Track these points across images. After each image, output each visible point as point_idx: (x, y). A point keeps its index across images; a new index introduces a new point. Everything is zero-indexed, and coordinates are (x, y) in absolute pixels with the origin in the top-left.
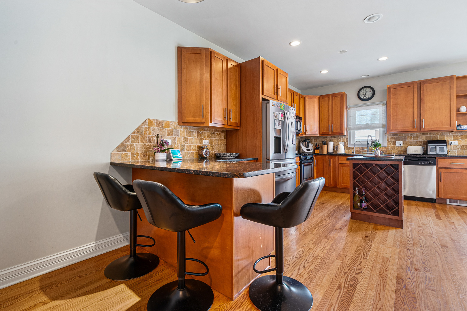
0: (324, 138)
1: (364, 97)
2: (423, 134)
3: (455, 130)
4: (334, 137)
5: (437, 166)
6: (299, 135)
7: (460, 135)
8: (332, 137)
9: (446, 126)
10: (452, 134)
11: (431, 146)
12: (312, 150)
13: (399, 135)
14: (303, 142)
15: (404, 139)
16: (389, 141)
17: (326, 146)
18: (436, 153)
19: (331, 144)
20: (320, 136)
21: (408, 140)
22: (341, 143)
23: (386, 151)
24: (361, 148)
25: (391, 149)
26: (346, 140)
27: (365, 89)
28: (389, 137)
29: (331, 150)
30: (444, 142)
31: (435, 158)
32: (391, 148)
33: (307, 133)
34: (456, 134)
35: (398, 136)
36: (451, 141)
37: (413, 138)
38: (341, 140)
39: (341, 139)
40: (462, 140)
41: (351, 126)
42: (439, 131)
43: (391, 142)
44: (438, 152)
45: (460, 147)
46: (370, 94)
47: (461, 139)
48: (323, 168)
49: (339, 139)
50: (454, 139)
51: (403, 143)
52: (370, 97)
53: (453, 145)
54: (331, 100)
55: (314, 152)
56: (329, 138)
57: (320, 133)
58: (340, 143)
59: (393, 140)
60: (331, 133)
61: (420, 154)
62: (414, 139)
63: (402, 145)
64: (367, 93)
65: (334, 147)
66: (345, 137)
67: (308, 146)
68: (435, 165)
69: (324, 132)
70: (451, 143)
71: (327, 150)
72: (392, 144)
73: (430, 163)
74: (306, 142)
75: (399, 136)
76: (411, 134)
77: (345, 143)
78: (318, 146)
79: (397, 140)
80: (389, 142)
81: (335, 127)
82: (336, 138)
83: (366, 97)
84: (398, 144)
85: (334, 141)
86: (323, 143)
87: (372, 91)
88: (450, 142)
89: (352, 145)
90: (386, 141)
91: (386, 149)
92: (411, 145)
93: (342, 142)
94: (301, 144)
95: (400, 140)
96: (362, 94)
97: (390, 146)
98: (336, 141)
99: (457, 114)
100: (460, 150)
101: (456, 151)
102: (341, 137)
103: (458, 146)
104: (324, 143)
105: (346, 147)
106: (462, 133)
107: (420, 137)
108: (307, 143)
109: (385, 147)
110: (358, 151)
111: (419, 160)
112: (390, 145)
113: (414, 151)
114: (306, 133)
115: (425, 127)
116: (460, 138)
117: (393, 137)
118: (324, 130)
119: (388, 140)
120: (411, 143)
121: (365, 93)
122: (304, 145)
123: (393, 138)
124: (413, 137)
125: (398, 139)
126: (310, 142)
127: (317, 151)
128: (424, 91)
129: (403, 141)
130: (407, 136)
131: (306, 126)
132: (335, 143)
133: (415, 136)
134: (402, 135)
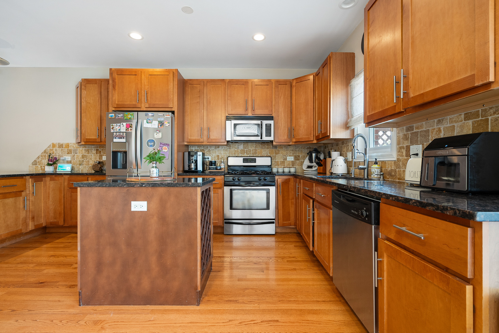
9: (462, 77)
12: (315, 167)
13: (417, 128)
15: (424, 138)
16: (401, 145)
20: (317, 142)
28: (401, 135)
35: (415, 131)
37: (442, 134)
43: (404, 148)
54: (321, 75)
57: (316, 137)
58: (348, 153)
59: (406, 144)
62: (444, 134)
72: (404, 154)
75: (417, 131)
76: (439, 122)
79: (412, 143)
80: (400, 148)
81: (323, 125)
90: (396, 146)
91: (395, 168)
93: (350, 151)
95: (417, 143)
97: (401, 158)
98: (345, 150)
109: (395, 162)
112: (402, 156)
113: (412, 175)
114: (293, 139)
117: (406, 135)
119: (398, 143)
124: (442, 129)
125: (414, 139)
129: (422, 144)
130: (430, 127)
131: (293, 128)
132: (344, 153)
133: (448, 125)
134: (422, 126)
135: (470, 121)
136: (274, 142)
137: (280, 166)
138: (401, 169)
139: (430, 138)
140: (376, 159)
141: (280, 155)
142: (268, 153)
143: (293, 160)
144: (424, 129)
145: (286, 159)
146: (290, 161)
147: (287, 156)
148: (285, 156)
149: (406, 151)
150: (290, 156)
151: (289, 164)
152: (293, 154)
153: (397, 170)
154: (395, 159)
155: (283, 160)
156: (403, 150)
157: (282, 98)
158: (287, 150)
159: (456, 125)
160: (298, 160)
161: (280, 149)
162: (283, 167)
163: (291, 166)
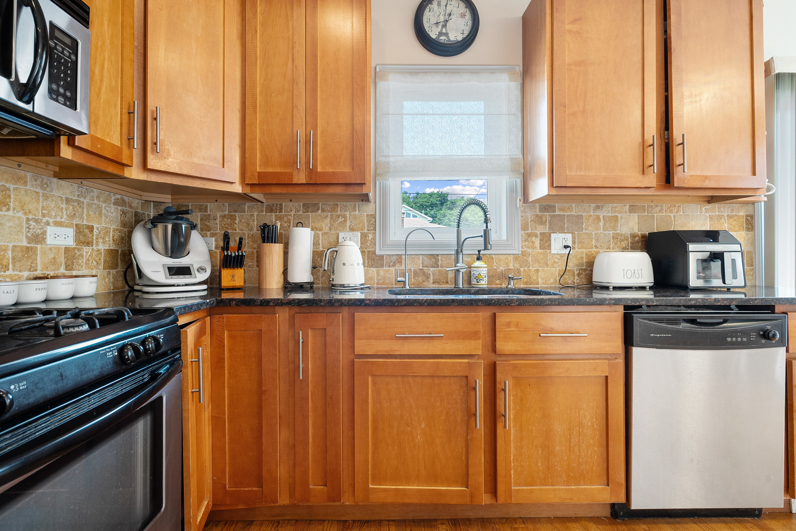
0: (272, 211)
1: (441, 34)
4: (315, 207)
5: (787, 351)
6: (66, 152)
7: (725, 214)
8: (307, 208)
9: (740, 176)
11: (700, 252)
12: (201, 269)
13: (561, 210)
14: (149, 226)
15: (576, 225)
16: (530, 231)
17: (275, 250)
18: (724, 282)
19: (303, 240)
20: (248, 190)
21: (587, 228)
22: (348, 234)
24: (427, 261)
25: (537, 266)
26: (369, 221)
28: (530, 215)
29: (301, 273)
32: (536, 260)
33: (153, 163)
34: (717, 213)
35: (557, 213)
37: (601, 224)
38: (345, 221)
39: (345, 217)
41: (391, 159)
43: (536, 236)
44: (730, 281)
46: (463, 27)
48: (260, 392)
49: (338, 216)
52: (464, 39)
55: (214, 284)
56: (292, 209)
57: (248, 174)
58: (341, 235)
59: (540, 229)
60: (301, 178)
62: (605, 224)
64: (453, 18)
65: (317, 257)
66: (365, 208)
67: (177, 247)
68: (783, 346)
69: (271, 170)
71: (285, 272)
72: (537, 243)
73: (766, 336)
74: (170, 227)
75: (562, 213)
76: (598, 207)
77: (364, 237)
78: (239, 248)
79: (553, 230)
80: (529, 235)
81: (324, 147)
82: (323, 211)
83: (446, 34)
84: (558, 241)
85: (317, 225)
86: (263, 231)
87: (468, 16)
89: (396, 245)
90: (519, 233)
91: (517, 266)
93: (352, 229)
94: (139, 241)
95: (562, 230)
96: (434, 21)
97: (530, 250)
98: (325, 225)
102: (345, 208)
104: (268, 235)
105: (372, 259)
106: (732, 211)
107: (621, 218)
108: (176, 230)
109: (516, 257)
110: (416, 274)
112: (533, 247)
114: (150, 156)
117: (541, 217)
118: (266, 162)
119: (525, 227)
120: (597, 240)
121: (442, 19)
122: (159, 245)
123: (539, 220)
124: (601, 217)
125: (558, 227)
126: (193, 227)
127: (232, 277)
129: (572, 233)
130: (584, 212)
131: (152, 112)
132: (320, 233)
133: (609, 214)
134: (570, 209)
135: (636, 215)
136: (71, 143)
137: (10, 272)
138: (530, 268)
139: (584, 226)
140: (479, 251)
141: (11, 213)
143: (70, 242)
144: (574, 213)
145: (39, 238)
146: (58, 248)
147: (48, 224)
148: (37, 221)
149: (541, 240)
150: (58, 224)
151: (54, 261)
152: (72, 216)
153: (522, 269)
154: (517, 251)
155: (25, 243)
156: (534, 238)
158: (46, 197)
159: (619, 216)
160: (89, 244)
161: (12, 187)
162: (26, 274)
163: (62, 270)
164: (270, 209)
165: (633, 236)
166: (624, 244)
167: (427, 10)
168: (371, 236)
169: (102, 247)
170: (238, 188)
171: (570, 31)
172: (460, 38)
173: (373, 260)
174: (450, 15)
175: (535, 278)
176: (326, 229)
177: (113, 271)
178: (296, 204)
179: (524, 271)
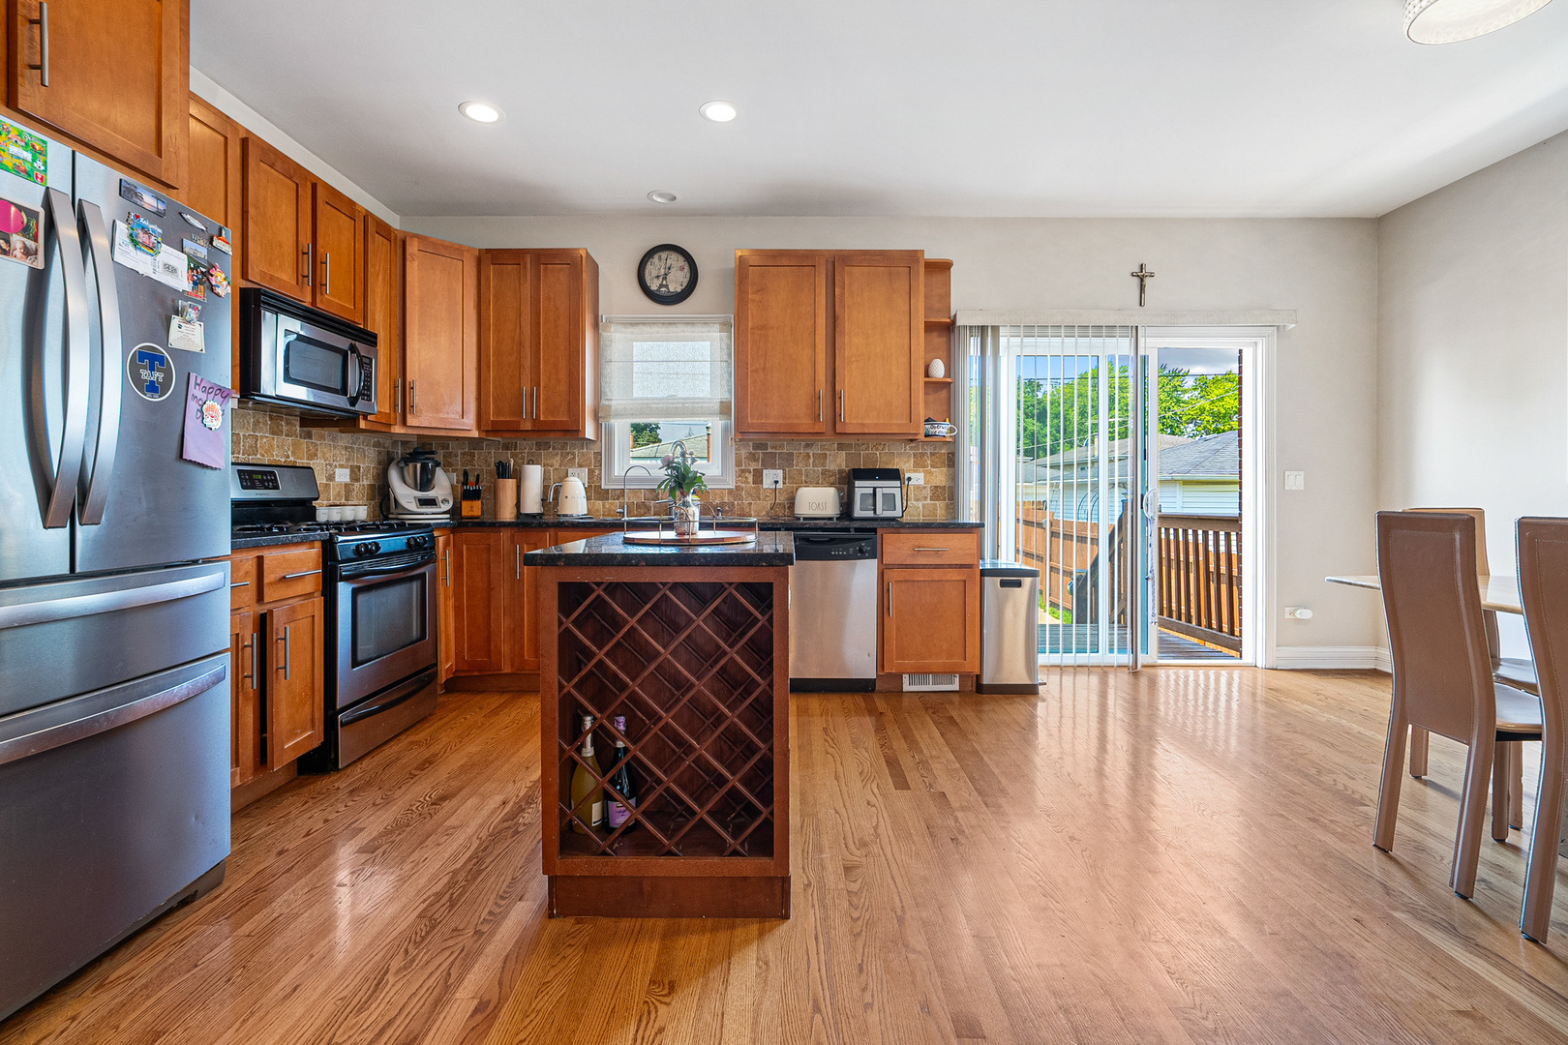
0: (507, 449)
1: (661, 286)
2: (841, 447)
3: (921, 437)
4: (547, 446)
5: (881, 561)
6: (363, 424)
7: (930, 452)
8: (539, 446)
9: (898, 423)
10: (911, 448)
11: (863, 487)
12: (445, 501)
13: (772, 448)
14: (402, 465)
15: (785, 462)
16: (743, 467)
17: (509, 484)
18: (875, 513)
19: (534, 475)
20: (483, 436)
21: (799, 465)
22: (577, 470)
23: (733, 505)
24: (649, 495)
25: (749, 500)
26: (595, 458)
27: (664, 255)
28: (743, 452)
29: (532, 505)
30: (894, 475)
31: (874, 530)
32: (749, 494)
33: (411, 422)
34: (921, 451)
35: (769, 450)
36: (909, 471)
37: (811, 461)
38: (574, 458)
39: (574, 454)
40: (933, 470)
41: (613, 403)
42: (882, 437)
43: (750, 472)
44: (881, 512)
45: (928, 492)
46: (682, 280)
47: (932, 466)
48: (489, 589)
49: (568, 454)
50: (919, 465)
51: (784, 478)
52: (683, 290)
53: (914, 485)
54: (529, 278)
55: (455, 512)
56: (526, 446)
57: (483, 423)
58: (570, 470)
59: (753, 466)
60: (528, 426)
61: (830, 519)
62: (814, 461)
63: (780, 485)
64: (673, 271)
65: (545, 489)
66: (592, 446)
67: (425, 482)
68: (876, 558)
69: (503, 420)
70: (909, 479)
71: (518, 505)
72: (751, 479)
73: (861, 551)
74: (419, 465)
75: (774, 451)
76: (807, 446)
77: (591, 472)
78: (477, 483)
79: (765, 466)
80: (743, 471)
81: (545, 401)
82: (554, 448)
83: (667, 286)
84: (771, 477)
85: (549, 462)
86: (498, 468)
87: (687, 269)
88: (907, 475)
89: (617, 480)
90: (732, 469)
91: (731, 500)
92: (807, 484)
93: (580, 466)
94: (394, 476)
95: (773, 467)
96: (654, 274)
97: (744, 485)
98: (556, 461)
99: (925, 382)
100: (929, 501)
101: (920, 504)
102: (573, 446)
103: (925, 488)
104: (502, 471)
105: (594, 491)
106: (935, 449)
107: (830, 455)
108: (424, 467)
109: (730, 491)
110: (638, 506)
111: (832, 541)
112: (747, 482)
113: (814, 506)
114: (409, 416)
115: (847, 421)
116: (929, 462)
117: (754, 454)
118: (498, 412)
119: (738, 464)
120: (807, 476)
121: (662, 272)
122: (409, 479)
123: (753, 457)
125: (770, 462)
126: (438, 464)
127: (472, 509)
128: (843, 288)
129: (783, 470)
130: (795, 449)
131: (410, 383)
132: (551, 469)
133: (819, 452)
134: (782, 447)
135: (844, 452)
136: (365, 418)
139: (794, 463)
141: (318, 461)
142: (290, 453)
144: (785, 451)
145: (331, 477)
146: (341, 484)
147: (336, 467)
148: (330, 465)
149: (754, 476)
150: (341, 466)
151: (339, 494)
152: (348, 460)
153: (736, 502)
154: (732, 486)
155: (325, 482)
156: (747, 474)
157: (380, 278)
158: (335, 447)
159: (828, 453)
160: (358, 480)
161: (319, 443)
162: (325, 502)
163: (343, 501)
164: (506, 447)
165: (841, 472)
166: (832, 479)
167: (649, 263)
168: (597, 472)
169: (365, 483)
170: (475, 434)
171: (753, 301)
172: (679, 290)
173: (599, 494)
174: (669, 268)
175: (748, 510)
176: (557, 466)
177: (373, 502)
178: (530, 443)
179: (738, 504)
